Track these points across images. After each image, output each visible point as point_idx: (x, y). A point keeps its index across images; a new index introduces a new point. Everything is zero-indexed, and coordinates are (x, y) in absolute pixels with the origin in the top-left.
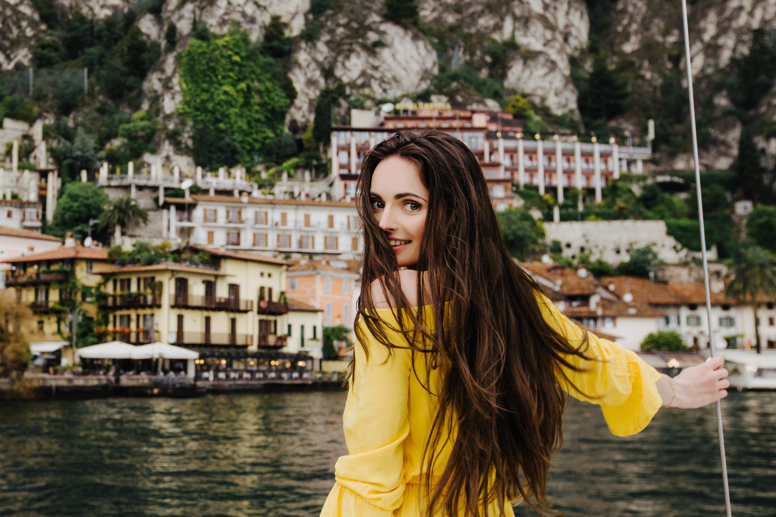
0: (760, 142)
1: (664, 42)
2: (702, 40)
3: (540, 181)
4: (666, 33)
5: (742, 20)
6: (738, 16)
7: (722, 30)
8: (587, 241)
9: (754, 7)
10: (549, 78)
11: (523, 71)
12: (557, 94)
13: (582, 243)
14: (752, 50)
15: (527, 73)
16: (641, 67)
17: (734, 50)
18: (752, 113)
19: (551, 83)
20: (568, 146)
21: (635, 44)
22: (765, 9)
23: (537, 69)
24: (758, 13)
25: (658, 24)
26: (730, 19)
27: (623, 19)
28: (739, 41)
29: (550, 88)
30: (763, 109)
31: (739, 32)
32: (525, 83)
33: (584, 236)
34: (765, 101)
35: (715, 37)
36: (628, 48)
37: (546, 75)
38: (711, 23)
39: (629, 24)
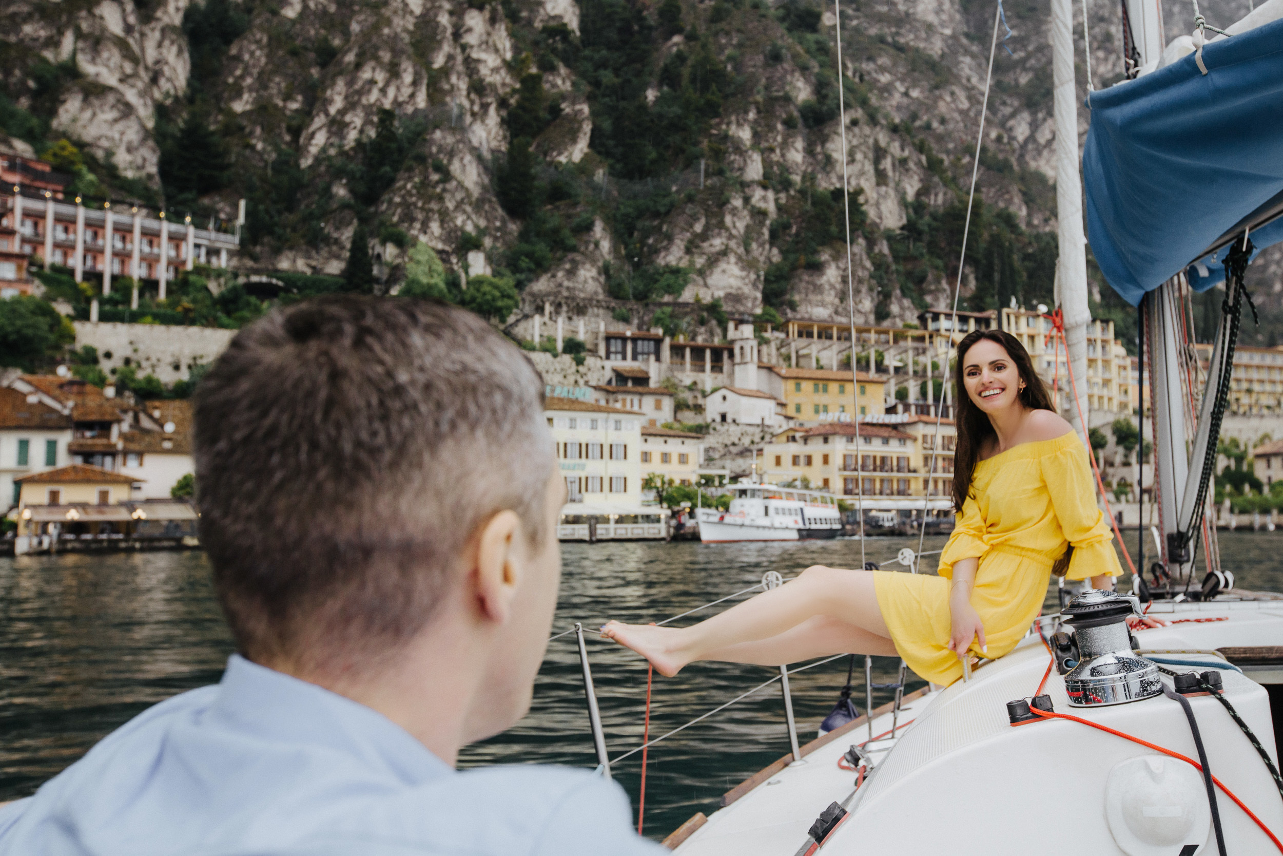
0: (376, 246)
1: (285, 107)
2: (327, 114)
3: (76, 262)
4: (288, 97)
5: (374, 96)
6: (369, 91)
7: (351, 105)
8: (135, 351)
9: (387, 84)
10: (119, 126)
11: (82, 110)
12: (129, 150)
13: (128, 353)
14: (379, 135)
15: (87, 114)
16: (251, 133)
17: (361, 131)
18: (371, 209)
19: (122, 133)
20: (124, 219)
21: (247, 102)
22: (398, 89)
23: (103, 112)
24: (391, 92)
25: (278, 84)
26: (360, 93)
27: (236, 68)
28: (367, 122)
29: (121, 140)
30: (384, 207)
31: (368, 109)
32: (85, 127)
33: (131, 343)
34: (386, 197)
35: (342, 112)
36: (239, 107)
37: (116, 121)
38: (340, 94)
39: (242, 77)
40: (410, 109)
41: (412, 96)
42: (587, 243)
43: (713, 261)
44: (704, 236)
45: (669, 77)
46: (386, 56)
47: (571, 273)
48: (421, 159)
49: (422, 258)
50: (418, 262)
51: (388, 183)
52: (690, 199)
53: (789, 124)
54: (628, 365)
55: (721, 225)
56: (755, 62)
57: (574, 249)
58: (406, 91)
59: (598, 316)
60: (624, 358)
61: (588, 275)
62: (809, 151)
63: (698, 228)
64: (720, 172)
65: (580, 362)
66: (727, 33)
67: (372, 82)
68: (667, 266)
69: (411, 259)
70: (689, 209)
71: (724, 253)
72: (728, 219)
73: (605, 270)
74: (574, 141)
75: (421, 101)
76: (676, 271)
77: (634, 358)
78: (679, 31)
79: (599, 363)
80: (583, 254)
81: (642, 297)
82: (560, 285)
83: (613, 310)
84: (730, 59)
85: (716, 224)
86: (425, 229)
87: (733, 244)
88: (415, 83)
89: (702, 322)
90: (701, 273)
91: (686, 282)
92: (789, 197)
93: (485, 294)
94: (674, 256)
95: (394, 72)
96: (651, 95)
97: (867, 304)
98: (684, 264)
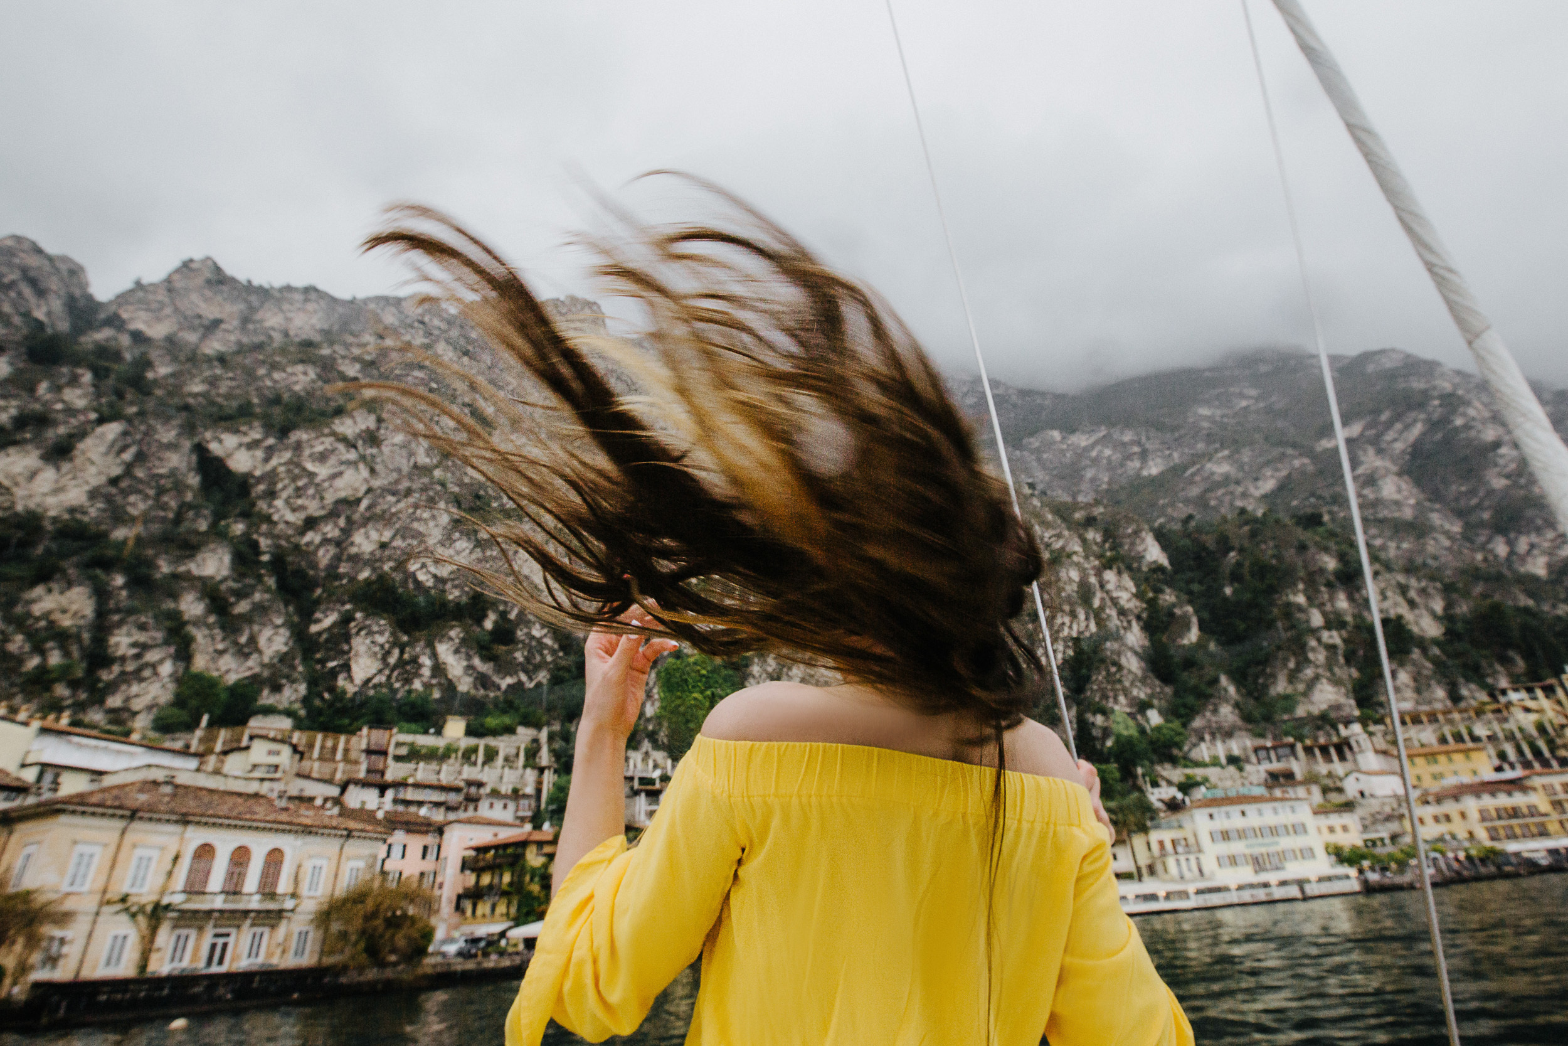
0: (1090, 717)
5: (1066, 632)
6: (1063, 630)
9: (1071, 623)
14: (1075, 652)
18: (1082, 696)
22: (1078, 624)
24: (1075, 627)
26: (1058, 632)
28: (1066, 647)
30: (1088, 693)
31: (1065, 640)
34: (1088, 687)
40: (1087, 634)
41: (1087, 626)
42: (1219, 691)
43: (1311, 684)
44: (1298, 669)
45: (1235, 577)
46: (1067, 608)
47: (1215, 711)
48: (1103, 661)
49: (1119, 719)
50: (1118, 723)
51: (1087, 679)
52: (1279, 648)
53: (1329, 585)
54: (1276, 766)
55: (1307, 661)
56: (1290, 554)
57: (1211, 696)
58: (1083, 624)
59: (1242, 736)
60: (1271, 762)
61: (1227, 711)
62: (1351, 598)
63: (1292, 665)
64: (1293, 627)
65: (1241, 769)
66: (1265, 542)
67: (1063, 624)
68: (1278, 694)
69: (1113, 721)
70: (1280, 654)
71: (1317, 678)
72: (1311, 656)
73: (1237, 705)
74: (1189, 629)
75: (1093, 628)
76: (1286, 697)
77: (1279, 760)
78: (1232, 549)
79: (1254, 768)
80: (1218, 698)
81: (1268, 718)
82: (1210, 721)
83: (1251, 731)
84: (1274, 556)
85: (1304, 662)
86: (1116, 701)
87: (1321, 671)
88: (1087, 619)
89: (1319, 728)
90: (1305, 694)
91: (1296, 703)
92: (1349, 632)
93: (1164, 735)
94: (1281, 687)
95: (1073, 615)
96: (1228, 591)
97: (1440, 693)
98: (1289, 690)
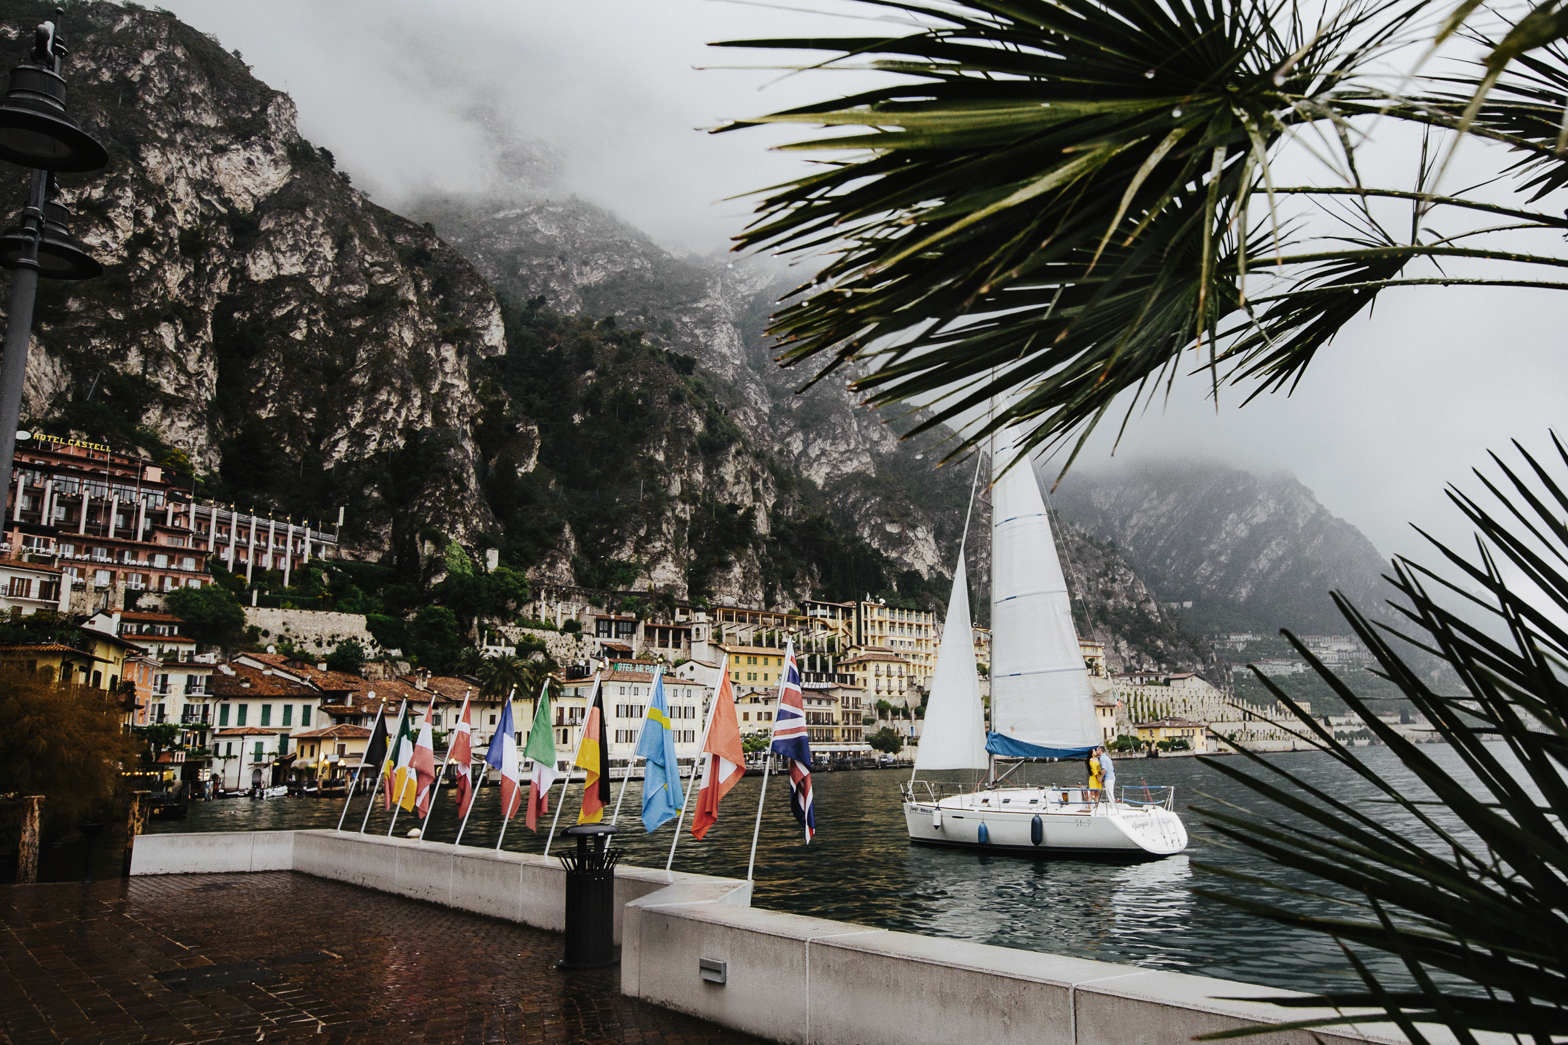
1: (302, 417)
2: (349, 427)
3: (228, 555)
4: (305, 408)
5: (389, 415)
6: (386, 411)
7: (370, 420)
8: (287, 630)
9: (400, 406)
10: (193, 433)
11: (163, 418)
12: (200, 454)
13: (281, 631)
15: (168, 422)
16: (280, 438)
17: (380, 443)
19: (196, 439)
21: (270, 411)
22: (409, 410)
23: (180, 420)
24: (404, 412)
25: (296, 397)
26: (377, 411)
27: (258, 381)
28: (384, 436)
29: (194, 444)
31: (385, 426)
32: (164, 432)
33: (284, 624)
35: (362, 426)
36: (264, 414)
37: (191, 428)
38: (359, 411)
39: (265, 388)
40: (419, 427)
41: (421, 417)
42: (561, 542)
43: (656, 559)
44: (648, 539)
45: (590, 403)
46: (398, 383)
47: (552, 566)
48: (445, 472)
49: (456, 553)
50: (454, 556)
51: (417, 490)
52: (635, 510)
53: (692, 451)
54: (613, 641)
55: (660, 531)
56: (661, 400)
57: (552, 547)
58: (416, 412)
59: (578, 601)
60: (609, 636)
61: (564, 567)
62: (707, 473)
63: (642, 533)
64: (653, 490)
65: (579, 638)
66: (634, 374)
67: (388, 403)
68: (619, 561)
69: (448, 554)
70: (635, 517)
71: (664, 553)
72: (664, 526)
73: (574, 563)
74: (530, 456)
75: (428, 422)
76: (627, 566)
77: (617, 636)
78: (592, 368)
79: (591, 639)
80: (559, 550)
81: (603, 586)
82: (544, 575)
83: (589, 597)
84: (640, 395)
85: (655, 532)
86: (453, 529)
87: (669, 547)
88: (422, 406)
89: (659, 608)
90: (648, 568)
91: (636, 575)
92: (697, 509)
93: (507, 584)
94: (626, 554)
95: (406, 398)
96: (577, 419)
97: (760, 595)
98: (633, 560)
